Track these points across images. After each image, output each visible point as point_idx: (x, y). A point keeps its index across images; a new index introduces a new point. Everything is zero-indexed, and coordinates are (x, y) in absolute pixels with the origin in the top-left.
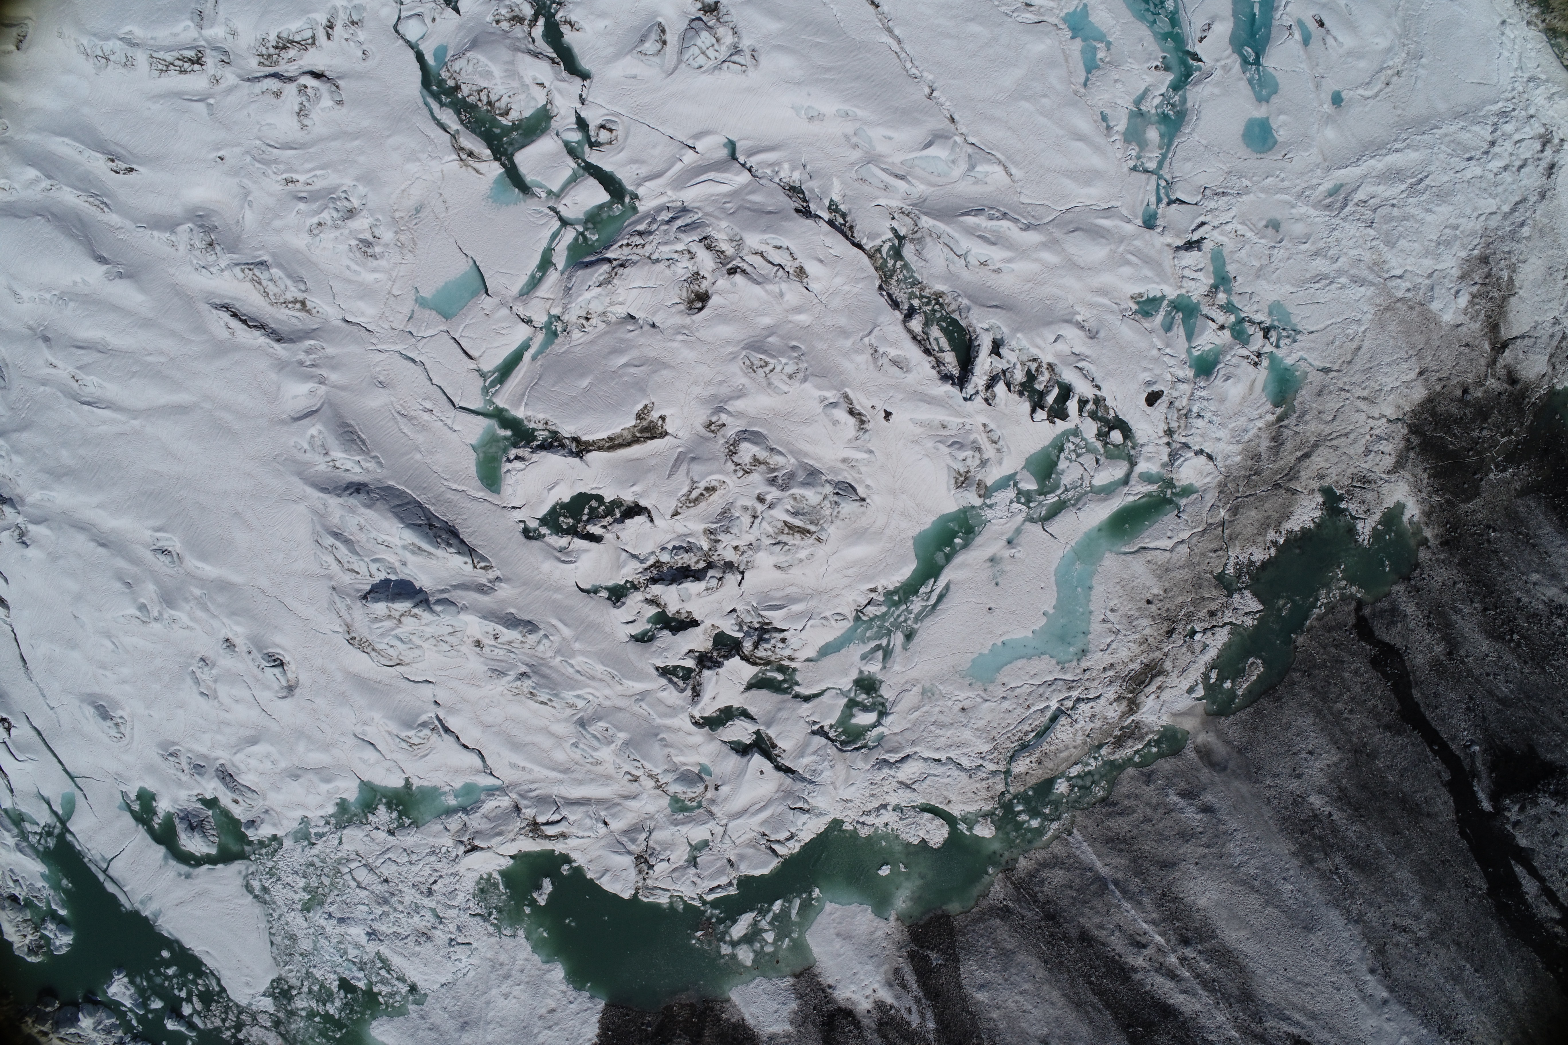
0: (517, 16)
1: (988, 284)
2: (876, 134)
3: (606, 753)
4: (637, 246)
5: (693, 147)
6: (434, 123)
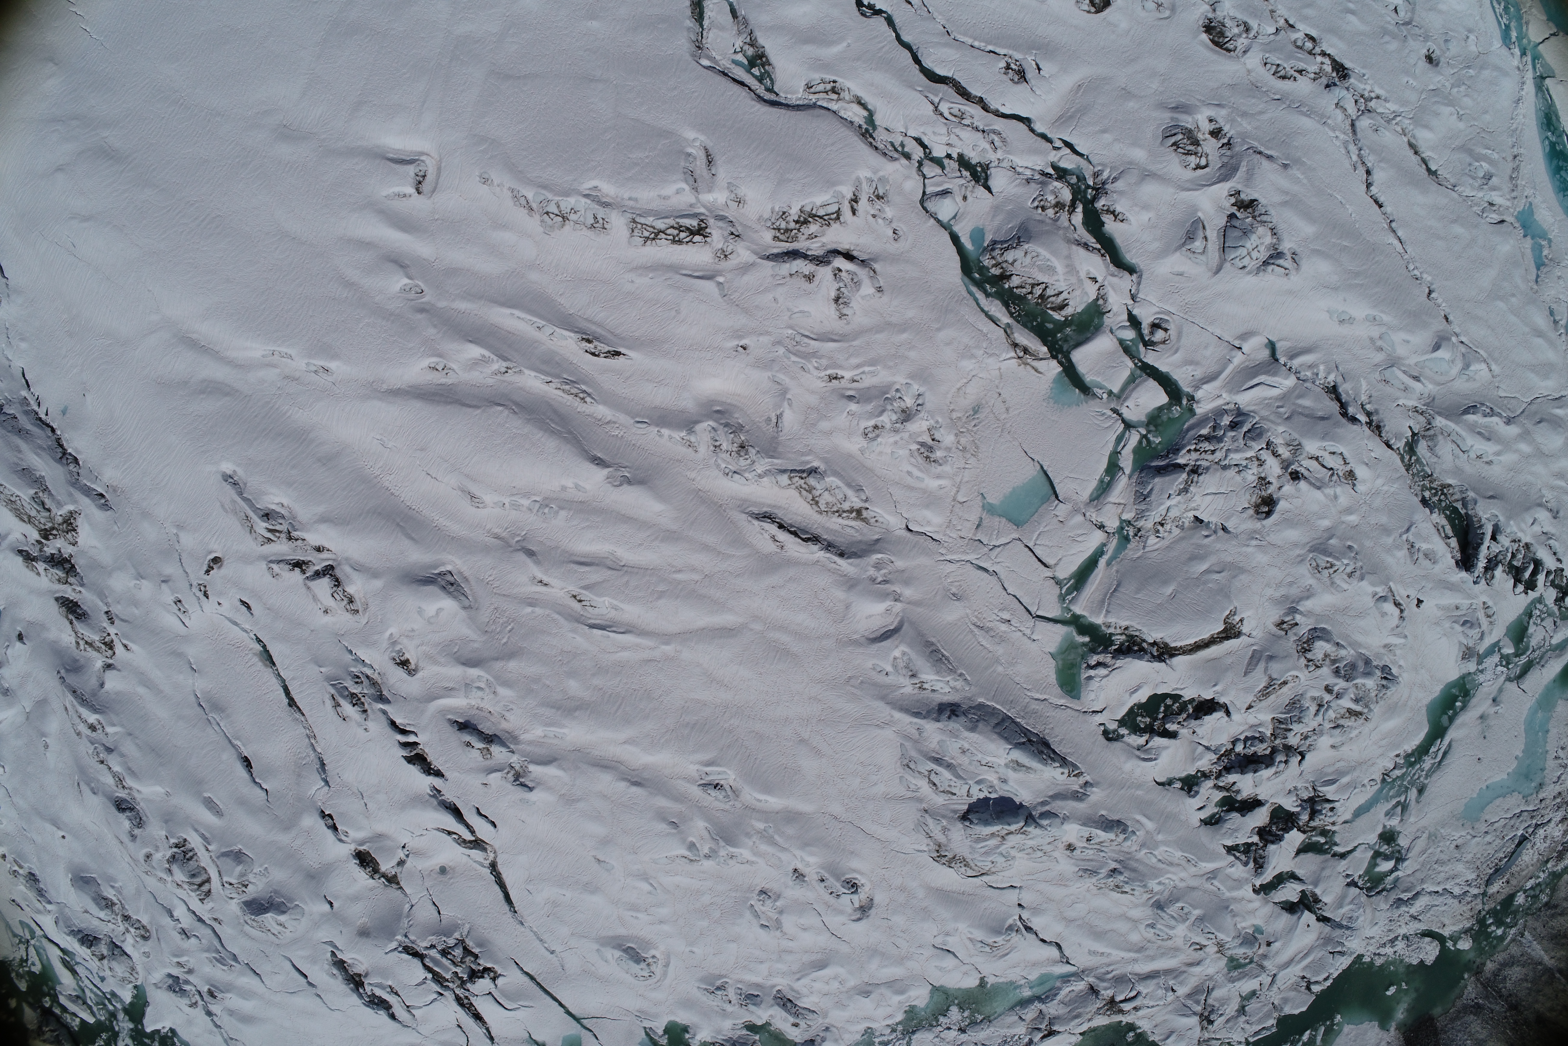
0: (1059, 202)
1: (1484, 474)
2: (1398, 338)
3: (1181, 930)
4: (1206, 452)
5: (1240, 348)
6: (983, 315)
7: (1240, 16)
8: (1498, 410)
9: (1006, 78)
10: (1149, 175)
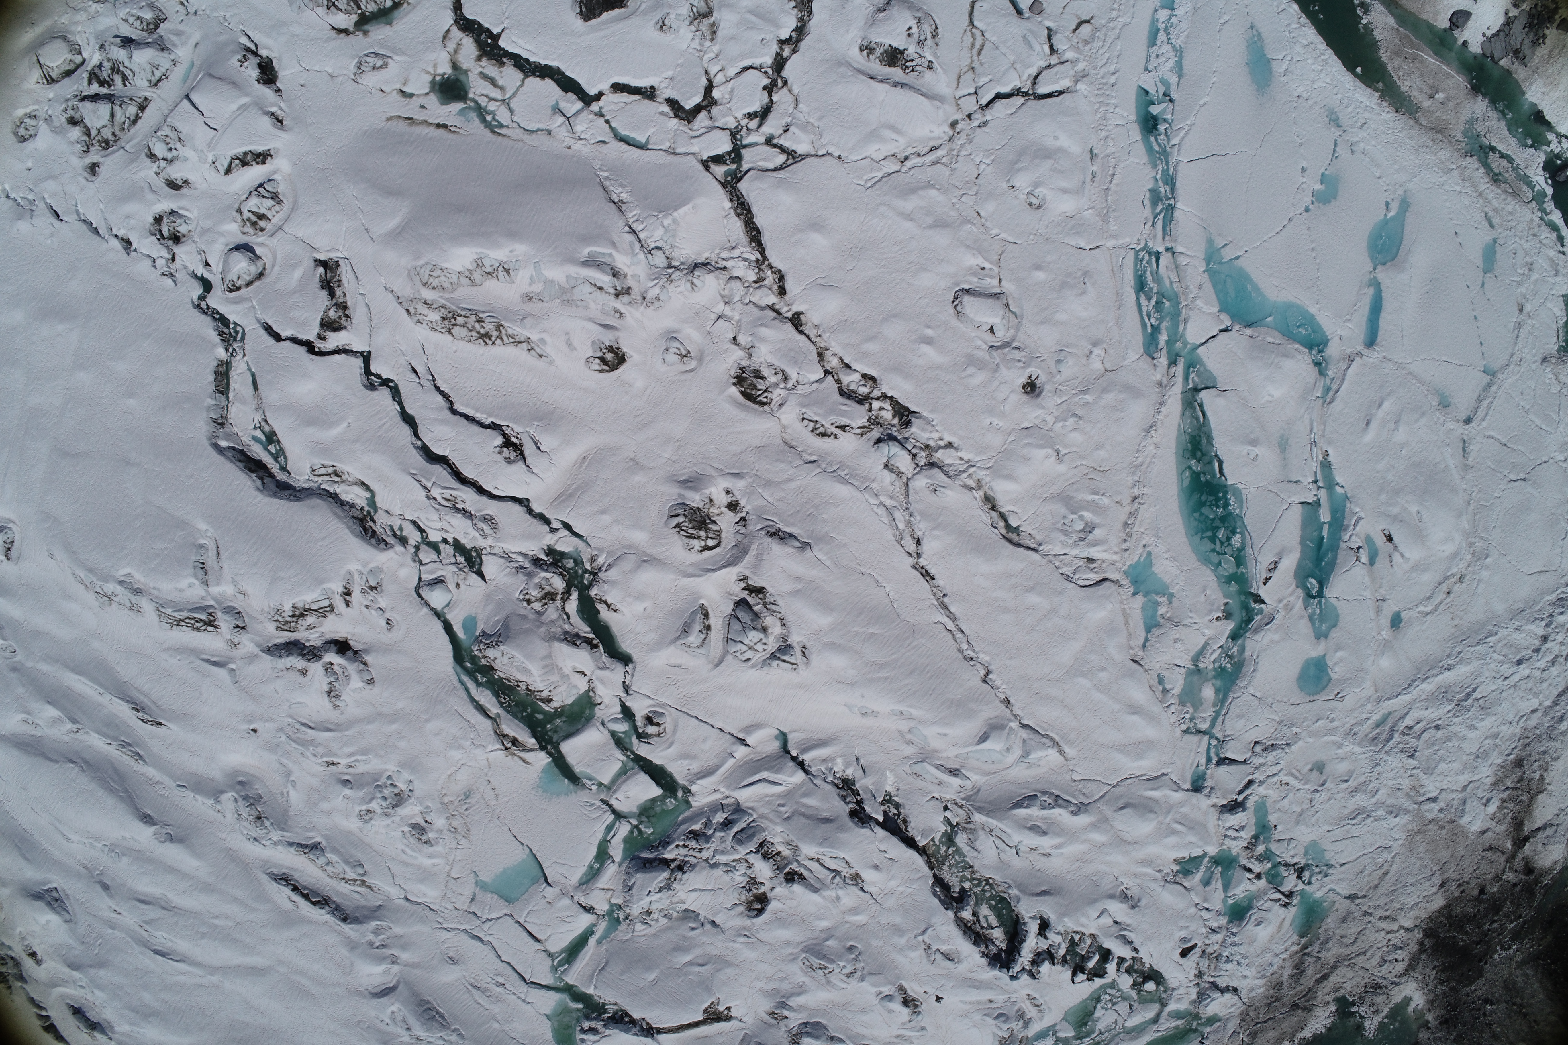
0: (548, 593)
1: (1036, 868)
2: (931, 732)
4: (694, 850)
5: (744, 740)
6: (472, 708)
7: (778, 364)
8: (1067, 798)
9: (500, 458)
10: (647, 560)
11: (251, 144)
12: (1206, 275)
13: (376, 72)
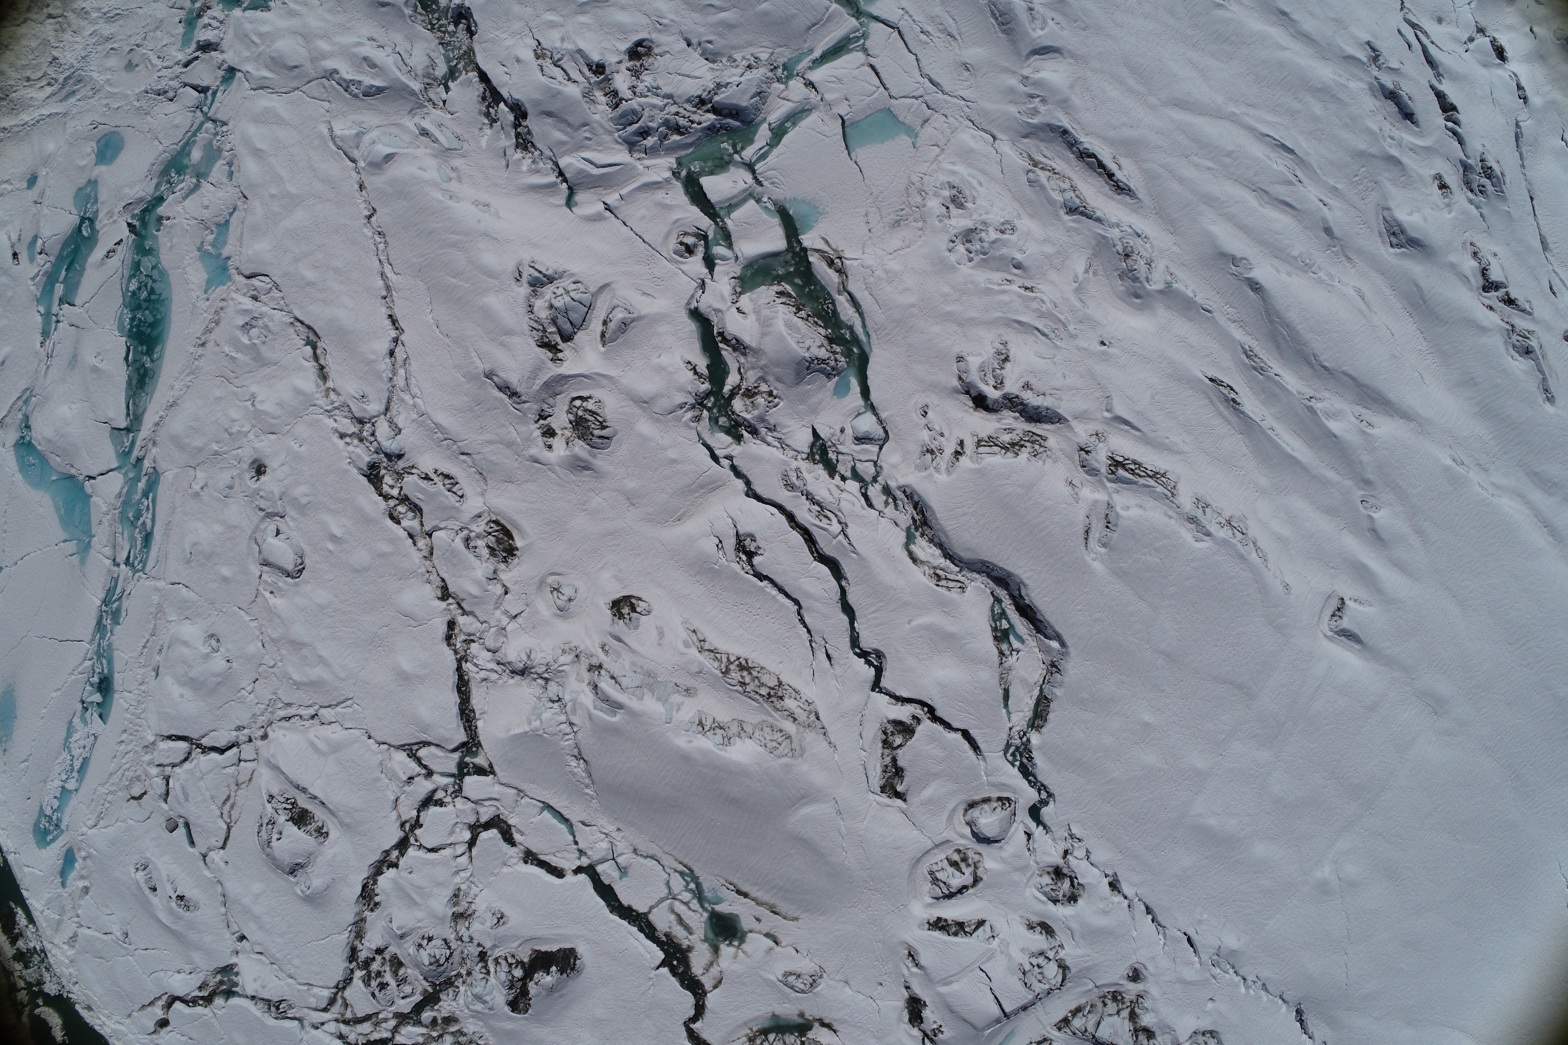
0: (750, 397)
1: (384, 29)
2: (432, 174)
4: (684, 117)
5: (606, 209)
6: (864, 307)
7: (469, 555)
8: (338, 87)
9: (760, 543)
10: (644, 402)
11: (946, 942)
12: (93, 532)
13: (798, 971)
